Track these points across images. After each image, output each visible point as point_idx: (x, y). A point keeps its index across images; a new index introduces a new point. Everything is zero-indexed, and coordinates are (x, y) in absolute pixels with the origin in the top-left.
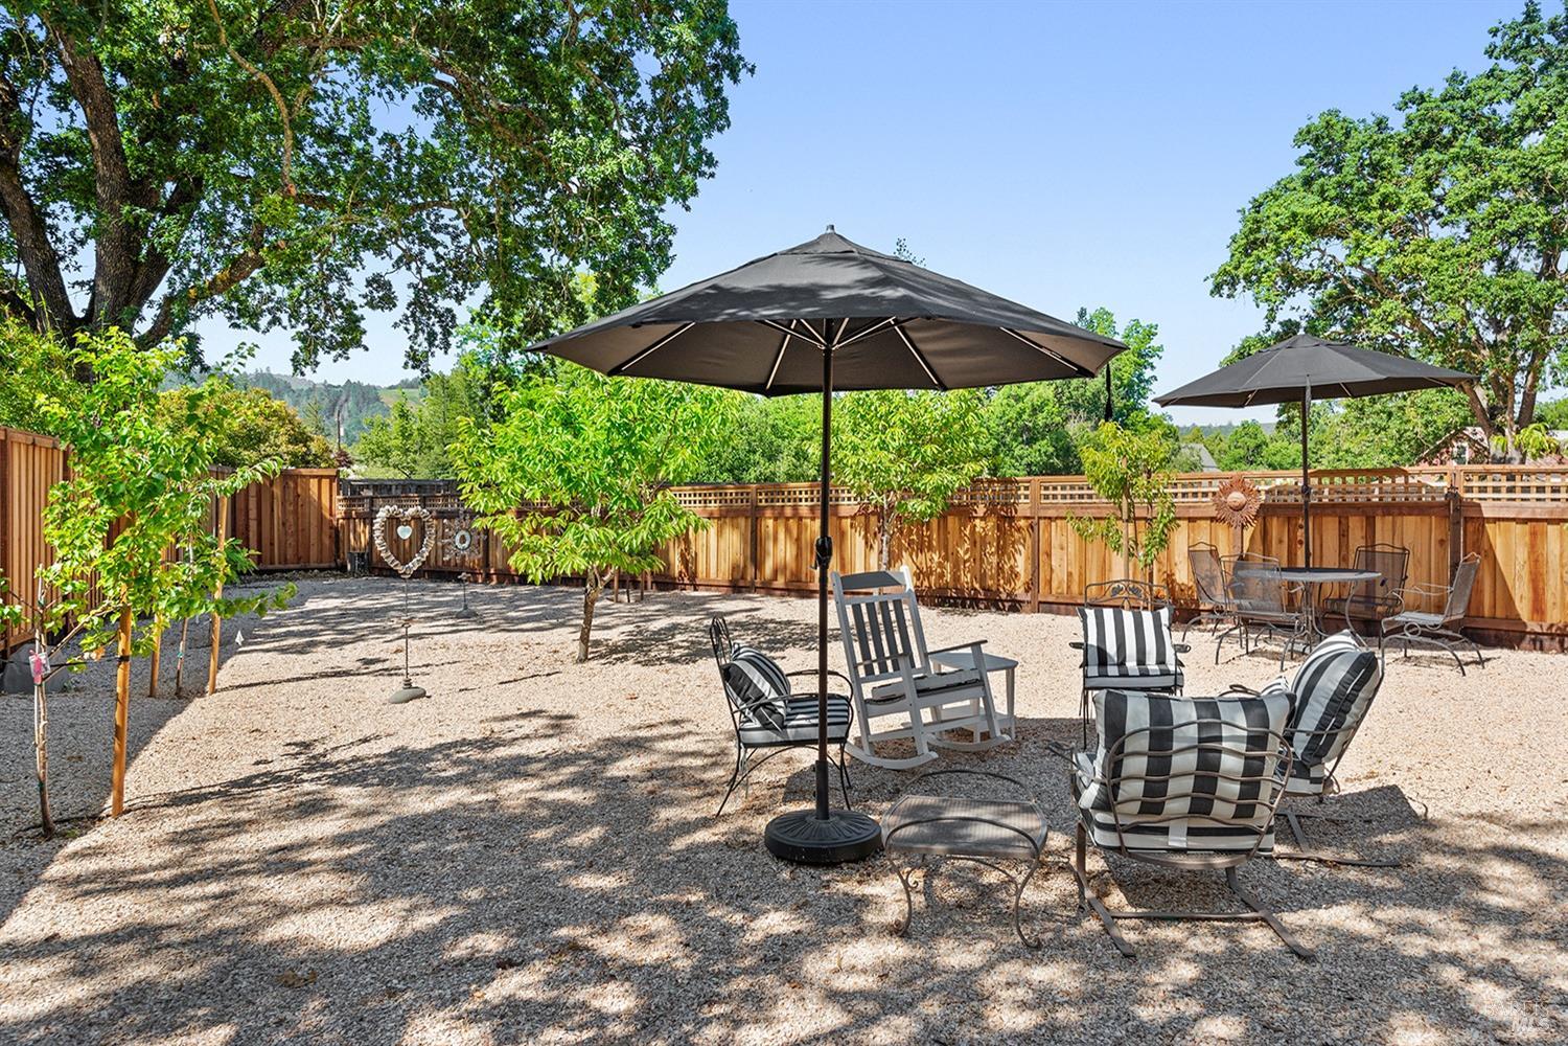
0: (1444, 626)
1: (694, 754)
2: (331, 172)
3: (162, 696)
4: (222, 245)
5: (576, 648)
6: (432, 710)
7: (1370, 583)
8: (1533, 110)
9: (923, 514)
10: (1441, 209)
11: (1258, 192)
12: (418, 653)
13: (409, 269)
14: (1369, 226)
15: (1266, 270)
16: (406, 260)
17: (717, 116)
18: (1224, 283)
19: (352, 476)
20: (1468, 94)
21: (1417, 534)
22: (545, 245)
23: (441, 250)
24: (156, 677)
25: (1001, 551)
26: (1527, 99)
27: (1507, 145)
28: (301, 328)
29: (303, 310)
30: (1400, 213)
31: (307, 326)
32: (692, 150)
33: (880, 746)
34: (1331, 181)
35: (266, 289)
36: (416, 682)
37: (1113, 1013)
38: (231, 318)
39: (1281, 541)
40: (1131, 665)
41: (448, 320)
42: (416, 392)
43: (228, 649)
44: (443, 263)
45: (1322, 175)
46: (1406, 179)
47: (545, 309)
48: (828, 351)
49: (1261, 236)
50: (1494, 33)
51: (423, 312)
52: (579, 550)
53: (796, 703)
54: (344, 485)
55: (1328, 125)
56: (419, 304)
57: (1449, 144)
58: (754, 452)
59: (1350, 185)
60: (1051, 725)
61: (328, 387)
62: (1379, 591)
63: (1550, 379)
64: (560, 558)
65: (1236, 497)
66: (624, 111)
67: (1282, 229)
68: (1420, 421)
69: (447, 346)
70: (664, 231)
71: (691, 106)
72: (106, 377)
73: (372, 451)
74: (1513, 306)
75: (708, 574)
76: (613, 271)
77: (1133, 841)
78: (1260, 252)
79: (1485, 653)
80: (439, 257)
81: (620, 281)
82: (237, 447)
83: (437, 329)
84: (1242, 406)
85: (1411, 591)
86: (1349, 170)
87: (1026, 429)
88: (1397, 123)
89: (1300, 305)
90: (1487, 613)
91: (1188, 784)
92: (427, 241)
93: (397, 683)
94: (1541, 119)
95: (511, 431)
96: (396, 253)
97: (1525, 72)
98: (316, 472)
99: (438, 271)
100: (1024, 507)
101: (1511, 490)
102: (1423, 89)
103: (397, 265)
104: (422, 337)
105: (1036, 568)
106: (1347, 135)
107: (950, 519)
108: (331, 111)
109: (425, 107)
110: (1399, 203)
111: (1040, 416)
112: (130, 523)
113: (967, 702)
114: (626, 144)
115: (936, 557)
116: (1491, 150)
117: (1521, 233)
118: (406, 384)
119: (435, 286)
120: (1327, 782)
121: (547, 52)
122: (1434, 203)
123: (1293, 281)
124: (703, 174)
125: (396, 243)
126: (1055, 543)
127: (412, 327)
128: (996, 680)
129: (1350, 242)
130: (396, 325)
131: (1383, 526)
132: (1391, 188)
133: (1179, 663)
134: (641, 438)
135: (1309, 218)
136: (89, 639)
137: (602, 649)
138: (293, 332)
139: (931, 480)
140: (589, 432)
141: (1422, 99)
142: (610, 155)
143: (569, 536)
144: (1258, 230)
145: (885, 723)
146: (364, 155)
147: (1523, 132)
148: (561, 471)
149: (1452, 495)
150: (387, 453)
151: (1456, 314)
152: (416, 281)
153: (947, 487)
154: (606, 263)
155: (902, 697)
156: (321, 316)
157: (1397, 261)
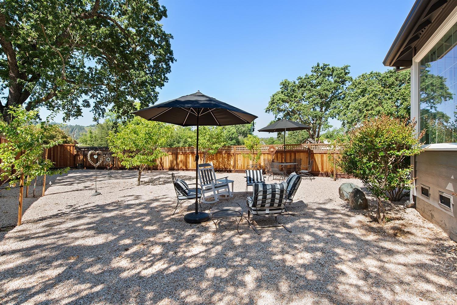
0: (308, 173)
1: (169, 201)
2: (74, 75)
3: (29, 197)
4: (45, 90)
5: (137, 183)
6: (103, 197)
7: (295, 165)
8: (319, 82)
9: (213, 153)
10: (304, 99)
11: (274, 94)
12: (99, 185)
13: (94, 99)
14: (293, 101)
15: (275, 108)
16: (93, 96)
17: (168, 69)
18: (268, 110)
19: (79, 146)
20: (308, 78)
21: (303, 156)
22: (128, 95)
23: (102, 95)
24: (28, 193)
25: (228, 160)
26: (318, 80)
27: (315, 88)
28: (65, 111)
29: (66, 107)
30: (298, 99)
31: (67, 111)
32: (163, 76)
33: (206, 199)
34: (286, 92)
35: (56, 102)
36: (98, 191)
37: (257, 245)
38: (47, 107)
39: (280, 158)
40: (256, 180)
41: (104, 111)
42: (94, 128)
43: (48, 186)
44: (102, 98)
45: (284, 91)
46: (299, 93)
47: (127, 109)
48: (198, 116)
49: (274, 102)
50: (313, 68)
51: (97, 109)
52: (138, 161)
53: (190, 190)
54: (77, 148)
55: (286, 82)
56: (96, 107)
57: (305, 87)
58: (175, 142)
59: (289, 93)
60: (240, 193)
61: (71, 126)
62: (297, 167)
63: (322, 130)
64: (133, 162)
65: (272, 150)
66: (147, 67)
67: (278, 101)
68: (301, 137)
69: (103, 116)
70: (156, 93)
71: (163, 67)
72: (17, 117)
73: (83, 141)
74: (316, 117)
75: (166, 167)
76: (144, 101)
77: (259, 212)
78: (274, 105)
79: (315, 177)
80: (101, 96)
81: (146, 103)
82: (48, 139)
83: (101, 112)
84: (273, 132)
85: (302, 166)
86: (289, 90)
87: (231, 138)
88: (297, 82)
89: (281, 115)
90: (314, 170)
91: (270, 201)
92: (98, 92)
93: (93, 192)
94: (320, 84)
95: (122, 134)
96: (91, 95)
97: (317, 75)
98: (69, 145)
99: (101, 99)
100: (232, 152)
101: (316, 148)
102: (301, 77)
103: (91, 97)
104: (97, 114)
105: (235, 164)
106: (289, 84)
107: (218, 154)
108: (74, 61)
109: (99, 62)
110: (298, 97)
111: (233, 135)
112: (24, 153)
113: (224, 190)
114: (147, 74)
115: (215, 161)
116: (312, 88)
117: (317, 104)
118: (91, 126)
119: (100, 102)
120: (292, 200)
121: (129, 52)
122: (303, 97)
123: (280, 110)
124: (165, 82)
125: (90, 92)
126: (239, 159)
127: (94, 112)
128: (230, 185)
129: (289, 104)
130: (90, 111)
131: (297, 155)
132: (296, 94)
133: (264, 180)
134: (153, 136)
135: (282, 99)
136: (12, 182)
137: (143, 183)
138: (63, 112)
139: (214, 146)
140: (141, 135)
141: (301, 79)
142: (144, 76)
143: (136, 157)
144: (274, 101)
145: (208, 194)
146: (83, 72)
147: (317, 86)
148: (134, 143)
149: (309, 149)
150: (86, 141)
151: (307, 118)
152: (95, 101)
153: (218, 148)
154: (143, 99)
155: (212, 188)
156: (71, 108)
157: (297, 108)
